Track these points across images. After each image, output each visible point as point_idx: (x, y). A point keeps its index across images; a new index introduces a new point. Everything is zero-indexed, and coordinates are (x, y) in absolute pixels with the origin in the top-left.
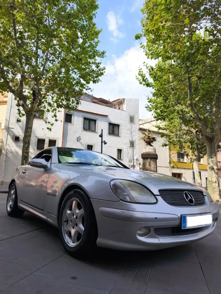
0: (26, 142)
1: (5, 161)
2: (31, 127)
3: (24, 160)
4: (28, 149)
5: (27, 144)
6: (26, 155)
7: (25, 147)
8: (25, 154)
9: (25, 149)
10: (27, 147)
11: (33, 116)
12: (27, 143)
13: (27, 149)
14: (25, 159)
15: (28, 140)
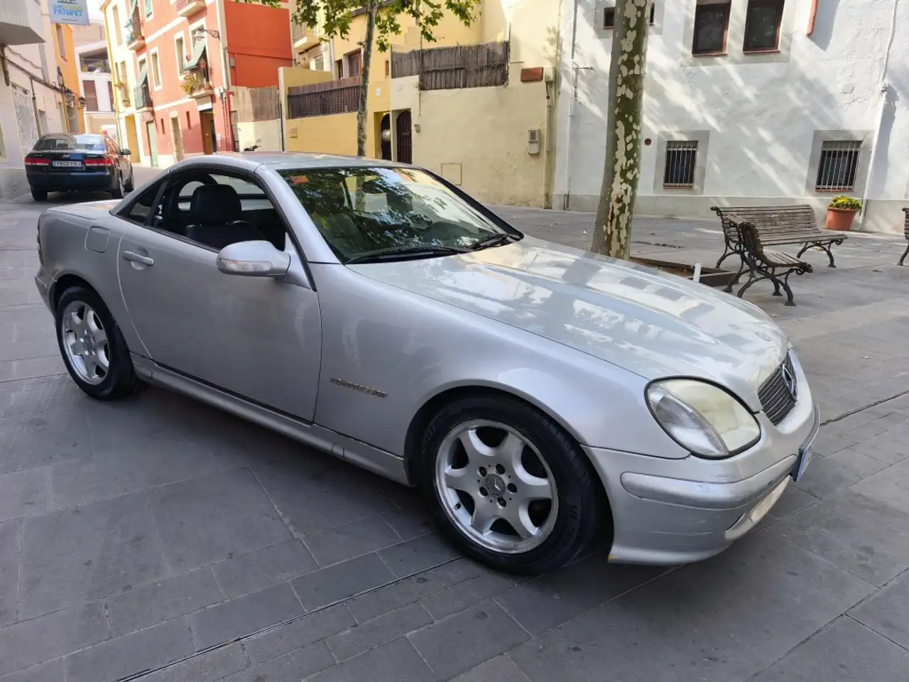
0: (628, 20)
1: (572, 116)
3: (620, 124)
5: (632, 35)
6: (630, 95)
7: (624, 52)
8: (621, 91)
9: (624, 63)
10: (629, 48)
12: (632, 25)
13: (630, 64)
14: (620, 116)
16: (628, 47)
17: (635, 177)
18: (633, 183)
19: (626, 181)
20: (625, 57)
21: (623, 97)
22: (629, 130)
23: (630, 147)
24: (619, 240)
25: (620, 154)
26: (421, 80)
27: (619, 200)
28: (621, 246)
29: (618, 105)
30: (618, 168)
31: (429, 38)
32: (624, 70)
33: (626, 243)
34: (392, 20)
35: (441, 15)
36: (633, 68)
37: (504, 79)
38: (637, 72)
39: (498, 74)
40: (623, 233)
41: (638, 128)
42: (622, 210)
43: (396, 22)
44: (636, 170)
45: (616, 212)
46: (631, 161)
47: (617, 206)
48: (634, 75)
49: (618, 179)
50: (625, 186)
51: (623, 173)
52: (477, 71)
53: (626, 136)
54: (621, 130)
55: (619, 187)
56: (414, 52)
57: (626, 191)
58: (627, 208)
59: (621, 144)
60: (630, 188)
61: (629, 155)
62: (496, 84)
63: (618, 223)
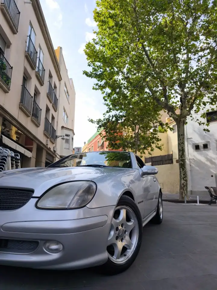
2: (182, 134)
3: (181, 168)
4: (183, 156)
5: (181, 152)
6: (182, 163)
9: (181, 157)
11: (182, 123)
12: (181, 150)
15: (182, 147)
16: (181, 154)
17: (186, 179)
18: (186, 181)
19: (184, 180)
20: (180, 156)
21: (181, 163)
22: (183, 170)
23: (184, 173)
24: (184, 193)
25: (182, 175)
26: (152, 163)
27: (183, 184)
28: (185, 195)
29: (180, 165)
30: (182, 178)
31: (150, 154)
32: (181, 158)
33: (186, 194)
34: (143, 151)
35: (154, 149)
36: (182, 158)
37: (172, 163)
38: (183, 158)
39: (171, 162)
40: (185, 192)
41: (185, 169)
42: (184, 186)
43: (145, 152)
44: (186, 178)
45: (183, 187)
46: (185, 176)
47: (183, 186)
48: (183, 159)
49: (182, 180)
50: (184, 181)
51: (183, 179)
52: (165, 161)
53: (183, 171)
54: (182, 170)
55: (183, 182)
56: (150, 157)
57: (184, 182)
58: (185, 186)
59: (182, 172)
60: (185, 182)
61: (184, 175)
62: (170, 164)
63: (184, 189)
